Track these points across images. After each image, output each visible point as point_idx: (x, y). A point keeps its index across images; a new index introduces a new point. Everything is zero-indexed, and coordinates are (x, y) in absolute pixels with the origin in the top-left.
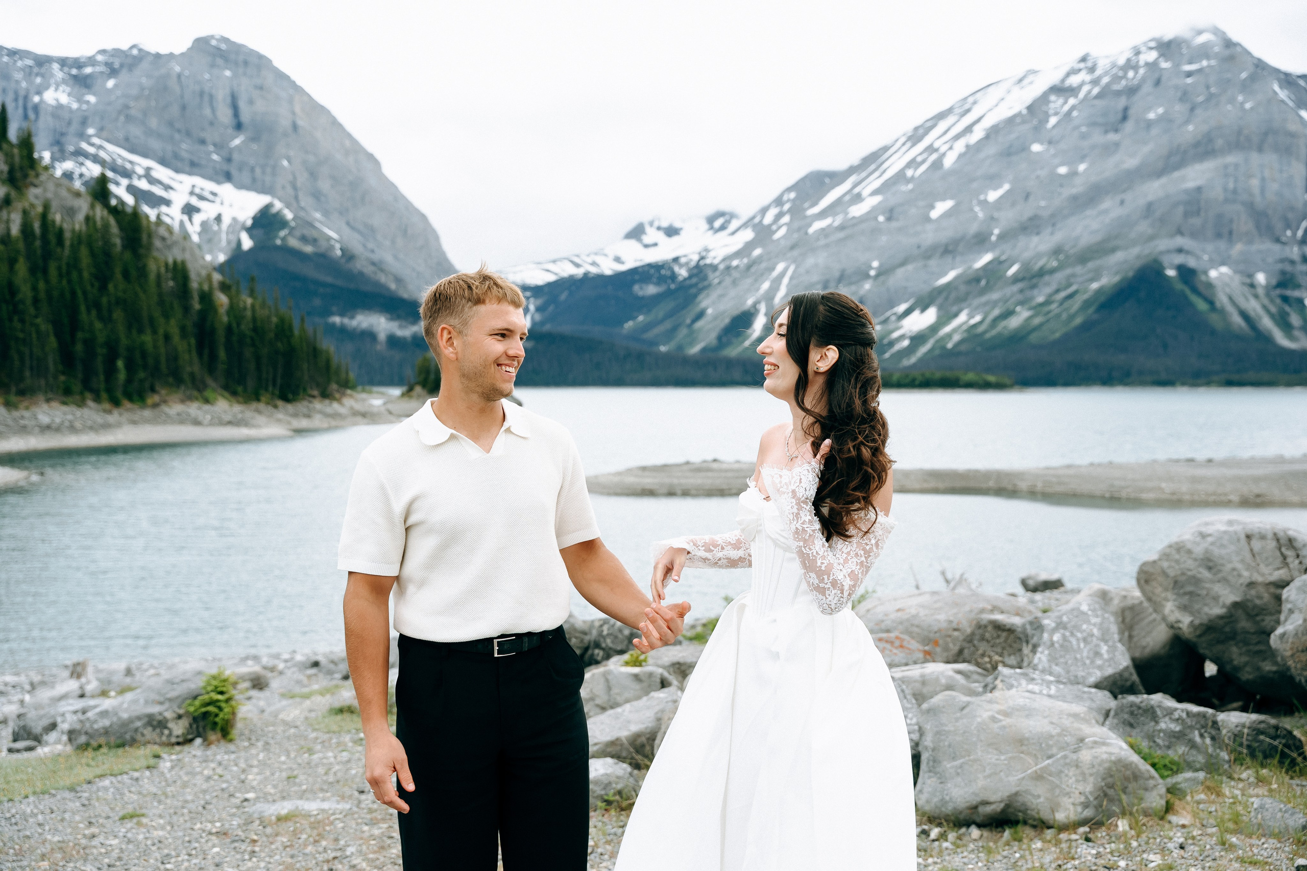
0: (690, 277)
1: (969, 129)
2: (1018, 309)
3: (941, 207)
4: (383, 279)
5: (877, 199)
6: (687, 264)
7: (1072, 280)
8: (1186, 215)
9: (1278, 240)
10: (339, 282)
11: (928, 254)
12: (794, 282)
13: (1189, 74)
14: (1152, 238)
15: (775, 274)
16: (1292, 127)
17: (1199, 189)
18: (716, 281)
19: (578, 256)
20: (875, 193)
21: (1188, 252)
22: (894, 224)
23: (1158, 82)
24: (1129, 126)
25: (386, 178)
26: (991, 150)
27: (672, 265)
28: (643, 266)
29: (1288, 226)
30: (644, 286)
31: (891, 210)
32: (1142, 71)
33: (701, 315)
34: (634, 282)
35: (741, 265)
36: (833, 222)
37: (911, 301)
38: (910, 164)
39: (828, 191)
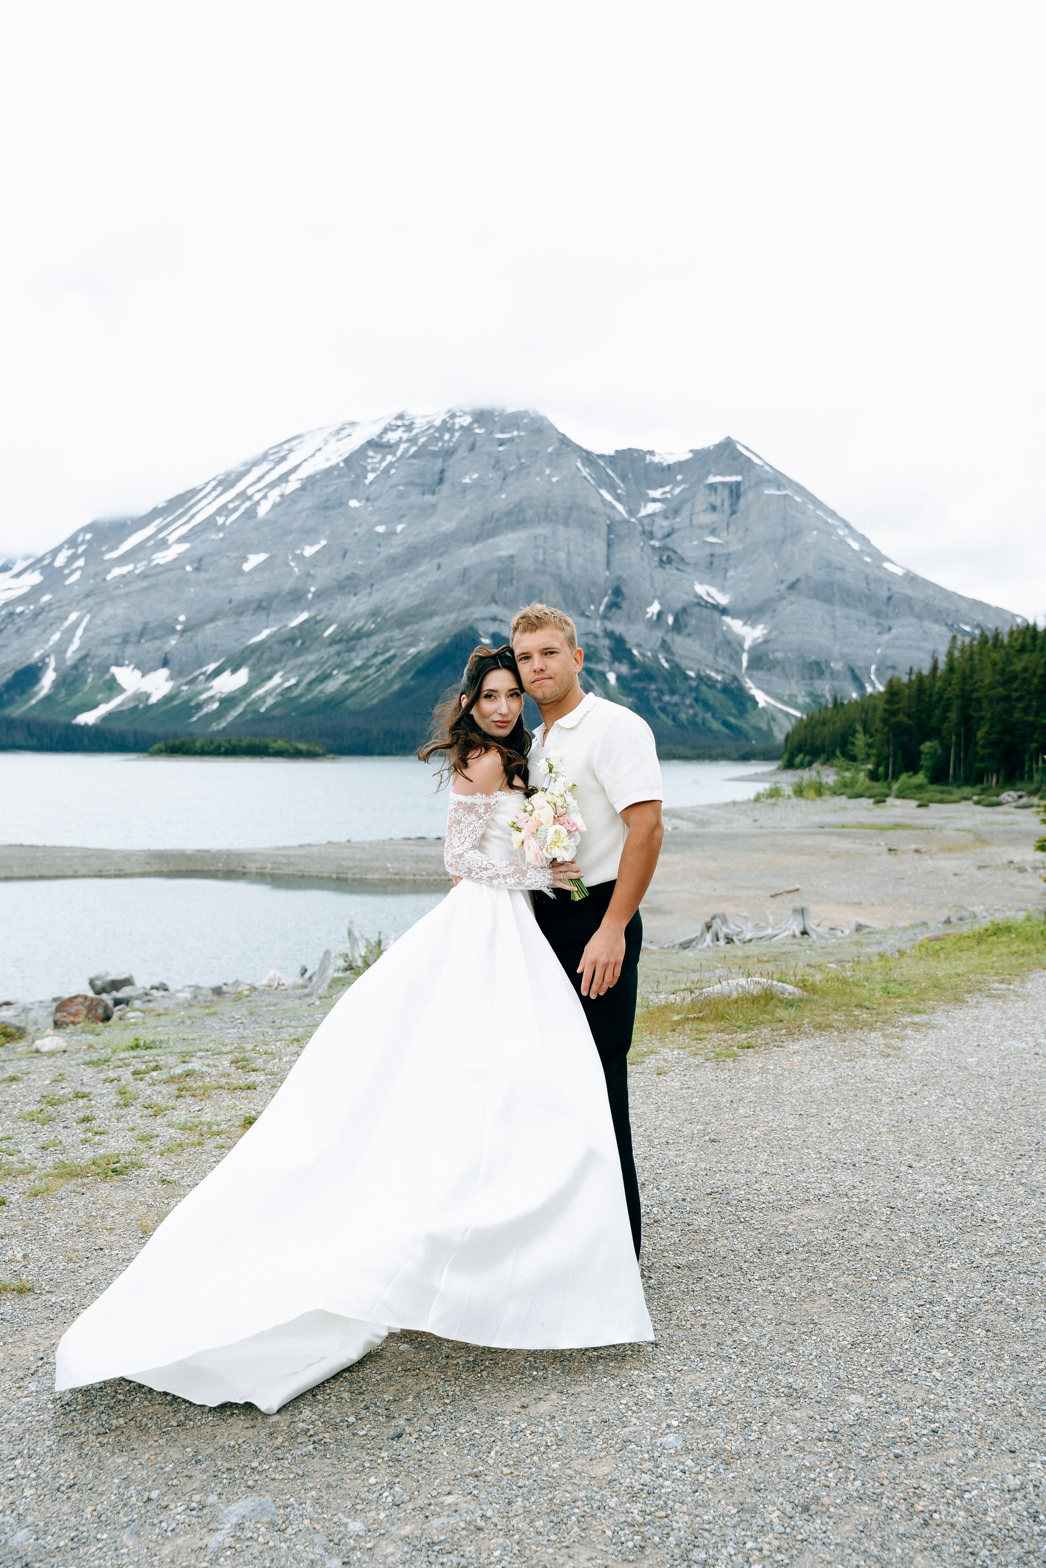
1: (284, 478)
2: (335, 672)
3: (254, 560)
5: (184, 547)
7: (390, 644)
8: (500, 583)
9: (583, 614)
11: (240, 609)
12: (90, 634)
13: (501, 443)
14: (467, 605)
15: (66, 624)
16: (595, 504)
17: (512, 557)
20: (181, 540)
21: (501, 621)
22: (203, 575)
23: (472, 448)
24: (445, 489)
26: (307, 502)
29: (592, 601)
31: (200, 560)
32: (457, 434)
35: (27, 612)
36: (135, 568)
37: (222, 660)
38: (220, 511)
39: (130, 535)
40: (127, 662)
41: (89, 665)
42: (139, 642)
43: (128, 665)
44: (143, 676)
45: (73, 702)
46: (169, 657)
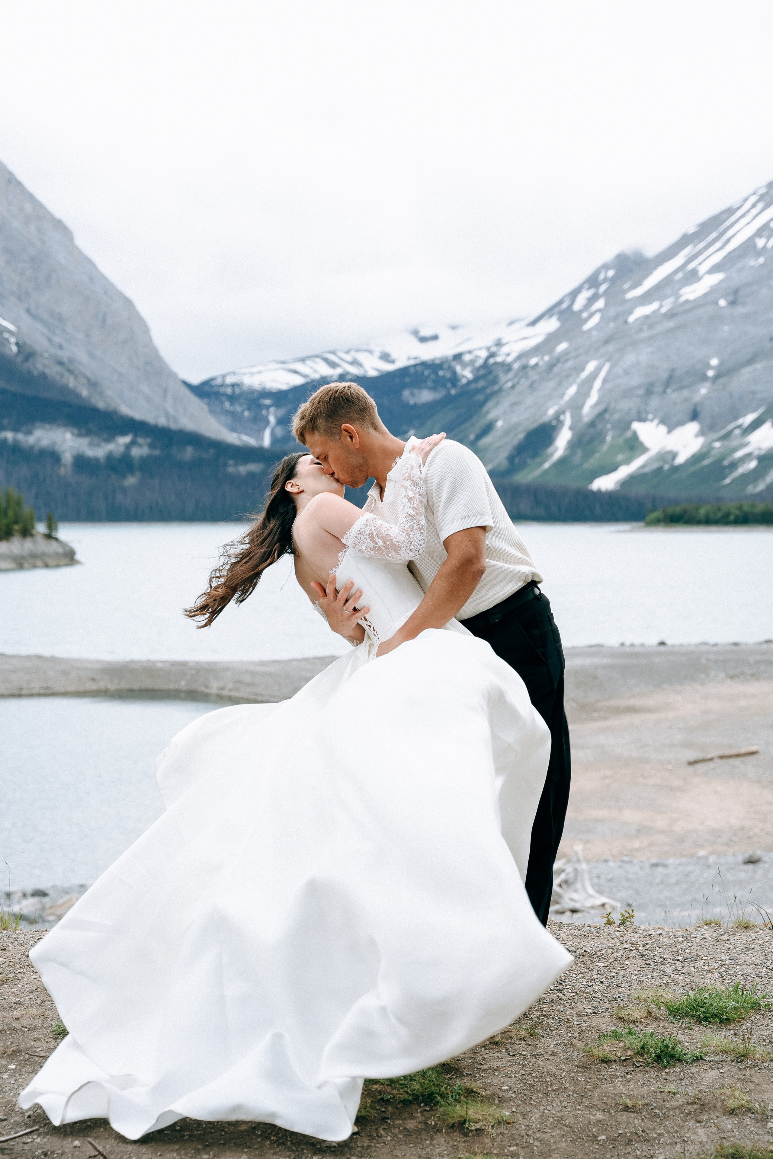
0: (476, 379)
4: (72, 383)
5: (717, 278)
6: (472, 362)
10: (14, 388)
12: (609, 386)
15: (584, 375)
18: (509, 384)
19: (334, 353)
20: (714, 269)
22: (740, 310)
25: (80, 252)
27: (454, 364)
28: (415, 366)
30: (416, 391)
31: (736, 292)
33: (488, 428)
34: (404, 386)
35: (541, 363)
36: (661, 307)
37: (761, 410)
38: (759, 233)
39: (655, 268)
40: (650, 416)
41: (608, 422)
42: (664, 392)
43: (652, 420)
44: (669, 432)
45: (590, 464)
46: (699, 408)
